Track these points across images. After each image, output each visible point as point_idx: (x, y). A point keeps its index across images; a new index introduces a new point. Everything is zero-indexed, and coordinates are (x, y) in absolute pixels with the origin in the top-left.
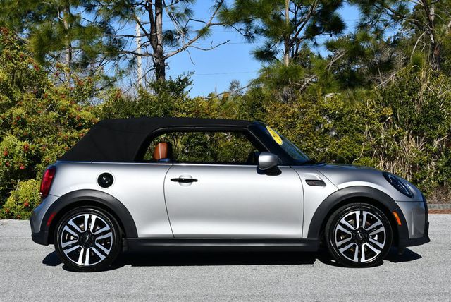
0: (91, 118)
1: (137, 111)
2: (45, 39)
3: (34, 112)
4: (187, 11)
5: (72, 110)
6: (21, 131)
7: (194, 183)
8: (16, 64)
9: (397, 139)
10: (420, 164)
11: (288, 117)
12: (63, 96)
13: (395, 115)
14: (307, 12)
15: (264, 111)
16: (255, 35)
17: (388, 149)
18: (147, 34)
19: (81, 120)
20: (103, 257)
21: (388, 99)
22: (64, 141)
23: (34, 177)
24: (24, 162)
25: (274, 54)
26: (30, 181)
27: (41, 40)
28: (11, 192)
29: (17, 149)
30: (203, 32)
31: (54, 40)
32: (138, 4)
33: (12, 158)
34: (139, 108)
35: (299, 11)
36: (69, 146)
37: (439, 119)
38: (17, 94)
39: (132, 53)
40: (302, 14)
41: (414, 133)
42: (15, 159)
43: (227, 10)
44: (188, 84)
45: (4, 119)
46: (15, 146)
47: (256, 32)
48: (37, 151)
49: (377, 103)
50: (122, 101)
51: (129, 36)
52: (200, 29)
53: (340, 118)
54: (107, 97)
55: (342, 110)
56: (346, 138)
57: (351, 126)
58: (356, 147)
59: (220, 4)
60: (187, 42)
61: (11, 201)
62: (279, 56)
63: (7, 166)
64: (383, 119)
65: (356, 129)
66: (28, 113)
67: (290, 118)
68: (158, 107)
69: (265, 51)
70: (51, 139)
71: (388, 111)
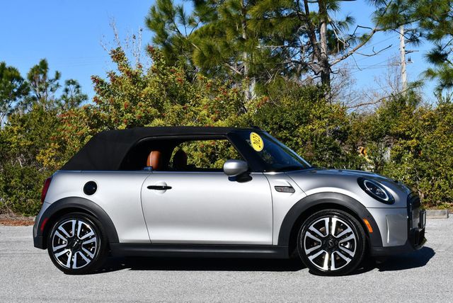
2: (206, 53)
4: (348, 19)
7: (168, 190)
11: (425, 120)
20: (88, 261)
47: (421, 35)
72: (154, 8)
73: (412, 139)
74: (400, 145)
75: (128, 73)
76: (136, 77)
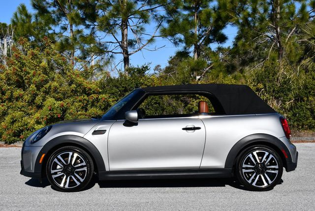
0: (96, 88)
1: (120, 85)
5: (85, 83)
6: (56, 95)
9: (266, 101)
12: (77, 75)
13: (265, 87)
14: (206, 31)
16: (179, 43)
18: (119, 42)
19: (90, 89)
21: (259, 79)
22: (80, 101)
24: (60, 113)
25: (189, 53)
29: (56, 105)
30: (151, 41)
32: (117, 25)
33: (53, 111)
35: (201, 30)
36: (83, 104)
37: (289, 90)
38: (52, 74)
39: (111, 52)
40: (203, 32)
41: (275, 98)
42: (55, 111)
43: (165, 29)
44: (148, 70)
45: (46, 88)
46: (55, 104)
47: (179, 41)
49: (254, 81)
50: (111, 79)
51: (110, 42)
52: (149, 39)
54: (102, 76)
59: (160, 25)
60: (141, 45)
62: (191, 55)
64: (258, 90)
66: (59, 85)
68: (132, 82)
69: (183, 52)
70: (72, 100)
71: (261, 86)
72: (16, 13)
73: (200, 98)
74: (193, 102)
75: (32, 53)
76: (36, 55)
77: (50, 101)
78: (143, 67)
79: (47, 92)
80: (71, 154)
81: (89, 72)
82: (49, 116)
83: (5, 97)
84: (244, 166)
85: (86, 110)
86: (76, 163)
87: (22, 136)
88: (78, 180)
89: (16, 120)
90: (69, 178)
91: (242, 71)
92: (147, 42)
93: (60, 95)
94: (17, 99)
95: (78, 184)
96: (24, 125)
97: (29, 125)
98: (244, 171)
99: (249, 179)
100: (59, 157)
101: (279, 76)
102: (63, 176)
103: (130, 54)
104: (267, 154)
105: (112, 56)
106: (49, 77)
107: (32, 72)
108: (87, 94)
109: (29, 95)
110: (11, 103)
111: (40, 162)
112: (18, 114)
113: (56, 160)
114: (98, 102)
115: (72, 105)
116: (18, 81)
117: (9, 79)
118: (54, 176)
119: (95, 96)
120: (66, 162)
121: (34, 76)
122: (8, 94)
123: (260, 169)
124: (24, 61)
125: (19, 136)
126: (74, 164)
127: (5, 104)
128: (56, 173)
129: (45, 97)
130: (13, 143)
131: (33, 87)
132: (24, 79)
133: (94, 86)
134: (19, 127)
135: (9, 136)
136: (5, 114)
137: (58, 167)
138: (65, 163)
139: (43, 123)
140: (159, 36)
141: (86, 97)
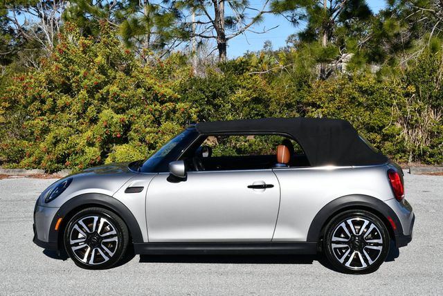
1: (207, 88)
2: (132, 26)
3: (126, 88)
4: (244, 2)
5: (156, 87)
6: (116, 105)
8: (111, 50)
9: (419, 112)
10: (437, 132)
11: (328, 92)
12: (147, 75)
13: (417, 92)
15: (309, 86)
16: (299, 21)
17: (412, 120)
18: (212, 22)
19: (164, 96)
21: (410, 79)
22: (150, 112)
23: (128, 143)
24: (120, 131)
26: (124, 146)
27: (128, 27)
28: (109, 154)
29: (115, 120)
30: (258, 19)
31: (139, 27)
33: (110, 128)
34: (209, 85)
36: (154, 116)
38: (111, 72)
39: (200, 35)
40: (337, 2)
41: (433, 107)
42: (113, 129)
43: (279, 2)
45: (102, 95)
46: (112, 118)
47: (300, 19)
48: (129, 121)
49: (402, 81)
50: (195, 79)
52: (255, 16)
53: (372, 94)
55: (374, 87)
56: (377, 111)
57: (381, 101)
58: (385, 118)
60: (243, 26)
61: (108, 161)
63: (106, 134)
64: (407, 95)
65: (385, 103)
66: (120, 89)
67: (331, 93)
69: (307, 33)
70: (139, 110)
71: (412, 89)
73: (322, 108)
74: (312, 112)
75: (83, 44)
76: (89, 47)
77: (107, 113)
78: (242, 62)
79: (104, 100)
80: (96, 218)
81: (165, 70)
82: (105, 135)
83: (45, 107)
84: (334, 239)
85: (159, 124)
86: (103, 231)
87: (68, 162)
88: (107, 254)
89: (60, 140)
90: (94, 250)
91: (392, 62)
92: (252, 20)
93: (121, 104)
94: (63, 109)
95: (107, 259)
96: (71, 147)
97: (78, 147)
98: (334, 246)
99: (340, 258)
100: (81, 222)
101: (439, 75)
102: (86, 247)
103: (228, 39)
104: (367, 222)
105: (200, 43)
106: (107, 76)
107: (82, 71)
108: (160, 102)
109: (79, 105)
110: (53, 116)
111: (56, 229)
112: (63, 131)
113: (76, 227)
114: (175, 113)
115: (138, 117)
116: (64, 83)
117: (51, 82)
118: (74, 249)
119: (170, 105)
120: (90, 229)
121: (85, 77)
122: (49, 102)
123: (357, 243)
124: (71, 57)
125: (64, 162)
126: (101, 233)
127: (45, 117)
128: (77, 244)
129: (101, 107)
130: (57, 172)
131: (83, 92)
132: (71, 81)
133: (169, 91)
134: (63, 149)
135: (50, 163)
136: (45, 131)
137: (80, 236)
138: (89, 231)
139: (97, 144)
140: (270, 12)
141: (158, 106)
